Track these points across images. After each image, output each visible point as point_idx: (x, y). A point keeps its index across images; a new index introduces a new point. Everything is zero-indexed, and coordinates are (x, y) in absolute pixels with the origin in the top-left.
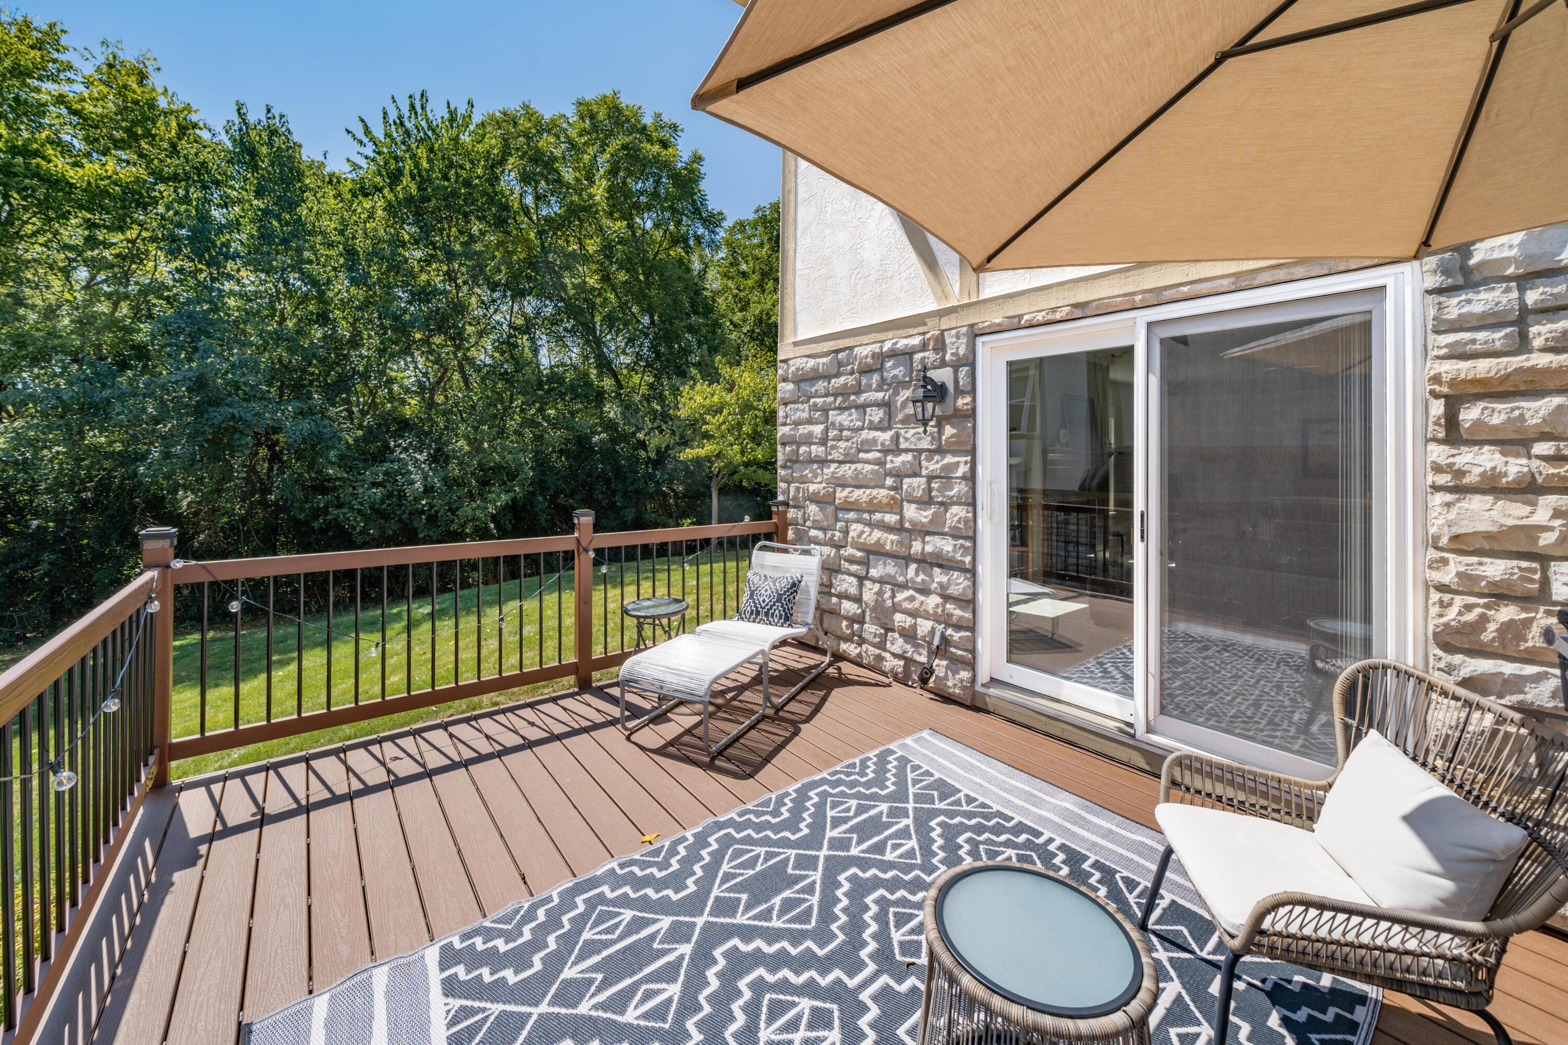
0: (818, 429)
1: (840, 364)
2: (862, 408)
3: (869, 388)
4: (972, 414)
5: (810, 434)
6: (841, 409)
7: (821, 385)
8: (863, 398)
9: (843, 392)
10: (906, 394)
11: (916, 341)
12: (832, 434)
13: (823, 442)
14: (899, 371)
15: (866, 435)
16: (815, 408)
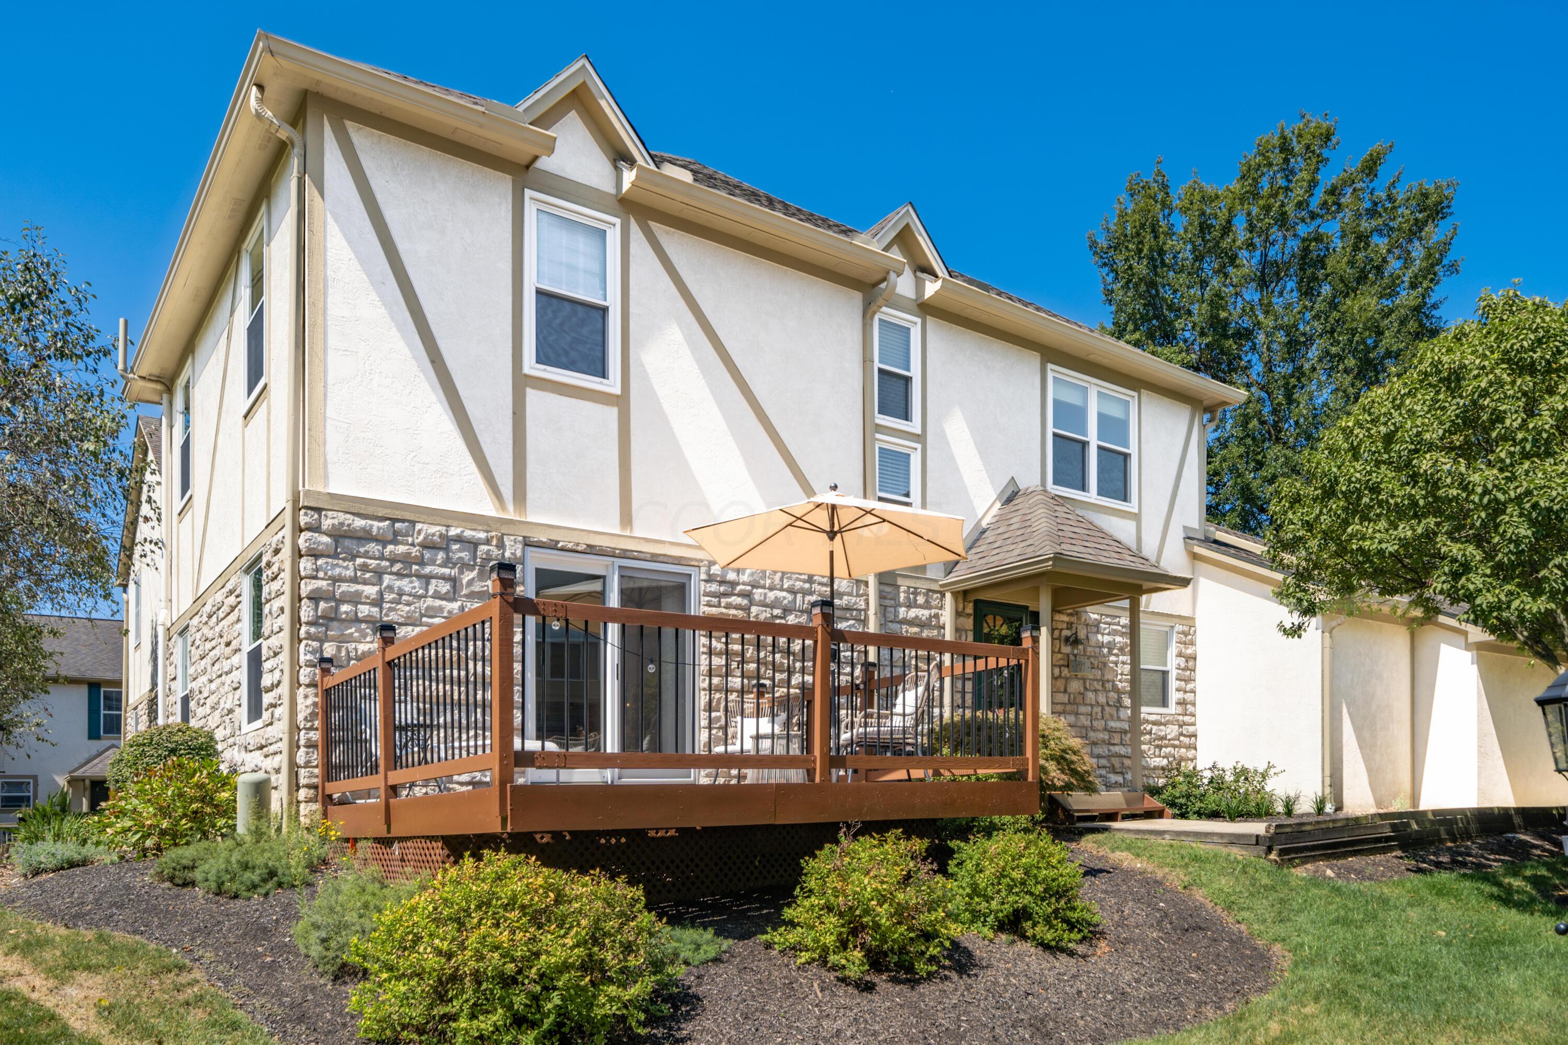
0: (371, 591)
1: (396, 533)
2: (427, 579)
3: (433, 562)
5: (358, 594)
6: (399, 575)
7: (373, 547)
8: (428, 570)
9: (406, 560)
10: (468, 576)
11: (482, 535)
12: (388, 597)
13: (379, 603)
14: (465, 555)
15: (430, 602)
16: (364, 568)
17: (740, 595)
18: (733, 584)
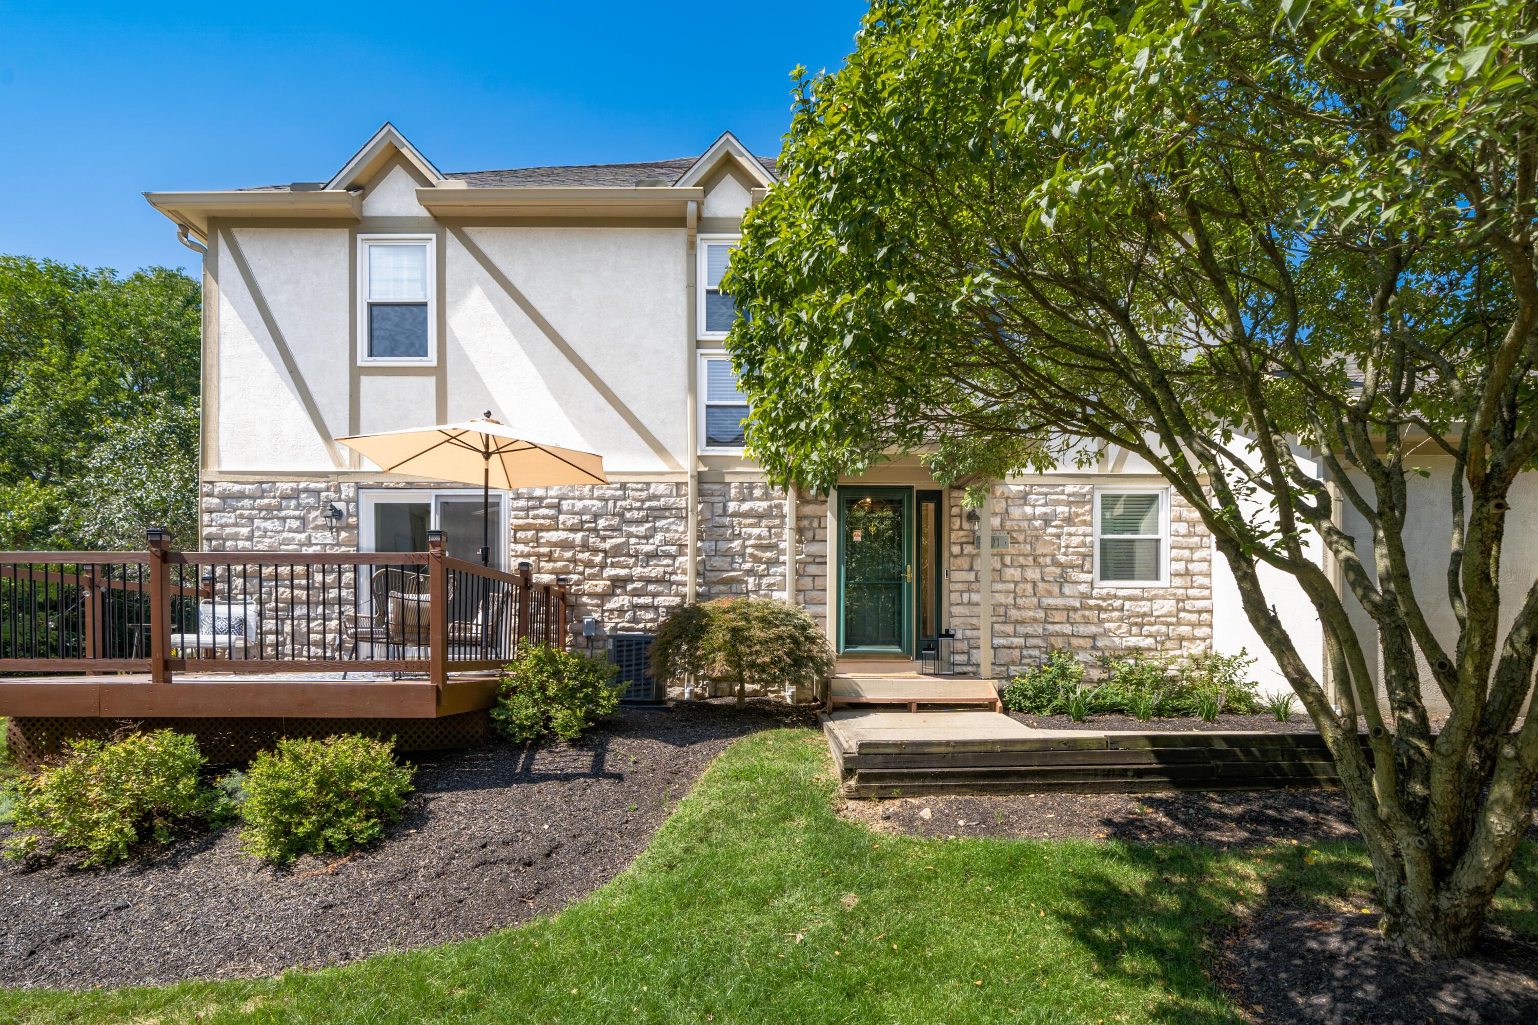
0: (245, 531)
1: (263, 491)
2: (284, 519)
3: (288, 508)
4: (357, 527)
5: (237, 534)
6: (265, 519)
7: (247, 502)
8: (283, 513)
9: (268, 508)
10: (314, 514)
11: (323, 485)
12: (256, 534)
13: (250, 538)
14: (311, 501)
15: (285, 535)
16: (242, 516)
17: (549, 507)
18: (541, 499)
